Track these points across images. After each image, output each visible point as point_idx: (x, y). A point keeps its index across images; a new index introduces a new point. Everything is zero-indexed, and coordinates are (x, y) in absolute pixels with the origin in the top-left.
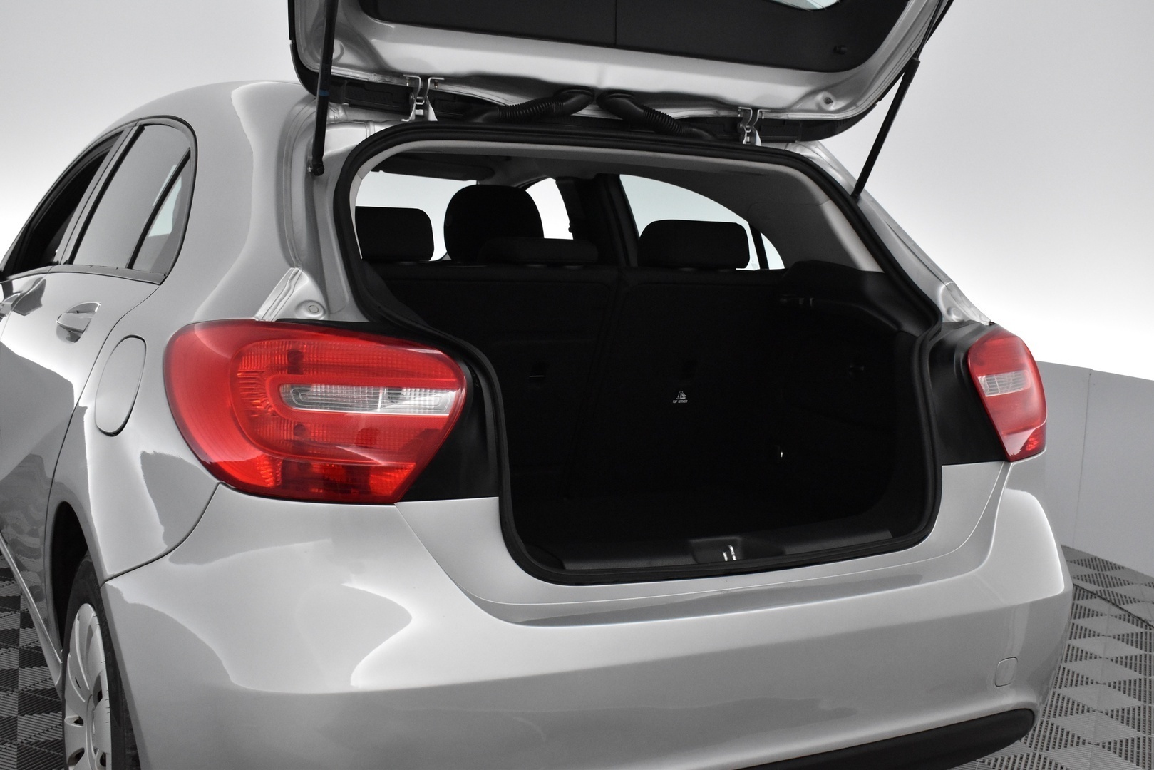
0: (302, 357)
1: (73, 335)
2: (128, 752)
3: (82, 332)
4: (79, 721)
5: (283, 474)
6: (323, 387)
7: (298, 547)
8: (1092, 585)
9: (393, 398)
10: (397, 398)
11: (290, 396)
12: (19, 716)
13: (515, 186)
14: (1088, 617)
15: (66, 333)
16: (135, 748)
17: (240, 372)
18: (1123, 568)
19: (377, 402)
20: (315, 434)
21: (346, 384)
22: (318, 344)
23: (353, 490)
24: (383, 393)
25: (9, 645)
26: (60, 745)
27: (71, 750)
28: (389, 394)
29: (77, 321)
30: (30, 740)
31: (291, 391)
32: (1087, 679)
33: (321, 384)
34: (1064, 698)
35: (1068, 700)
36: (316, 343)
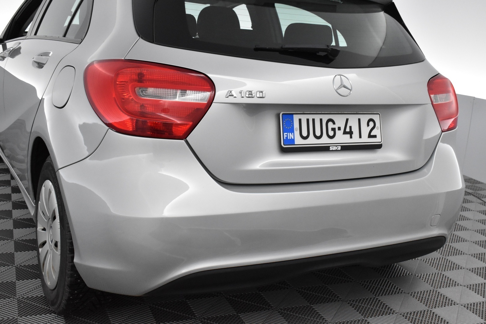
0: (144, 76)
1: (40, 65)
2: (68, 241)
3: (45, 64)
4: (44, 229)
5: (136, 125)
6: (153, 89)
7: (141, 156)
8: (470, 190)
9: (183, 95)
10: (185, 95)
11: (140, 93)
12: (14, 229)
13: (228, 7)
14: (467, 203)
15: (36, 65)
16: (71, 239)
17: (118, 82)
18: (483, 183)
19: (177, 96)
20: (149, 110)
21: (163, 88)
22: (151, 71)
23: (166, 133)
24: (179, 92)
25: (7, 200)
26: (35, 241)
27: (40, 242)
28: (181, 92)
29: (42, 60)
30: (19, 239)
31: (140, 90)
32: (466, 228)
33: (152, 87)
34: (456, 236)
35: (458, 236)
36: (150, 70)
